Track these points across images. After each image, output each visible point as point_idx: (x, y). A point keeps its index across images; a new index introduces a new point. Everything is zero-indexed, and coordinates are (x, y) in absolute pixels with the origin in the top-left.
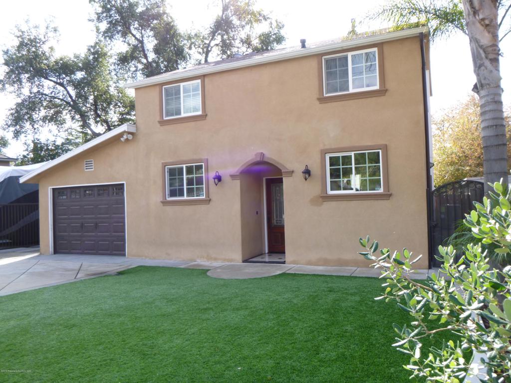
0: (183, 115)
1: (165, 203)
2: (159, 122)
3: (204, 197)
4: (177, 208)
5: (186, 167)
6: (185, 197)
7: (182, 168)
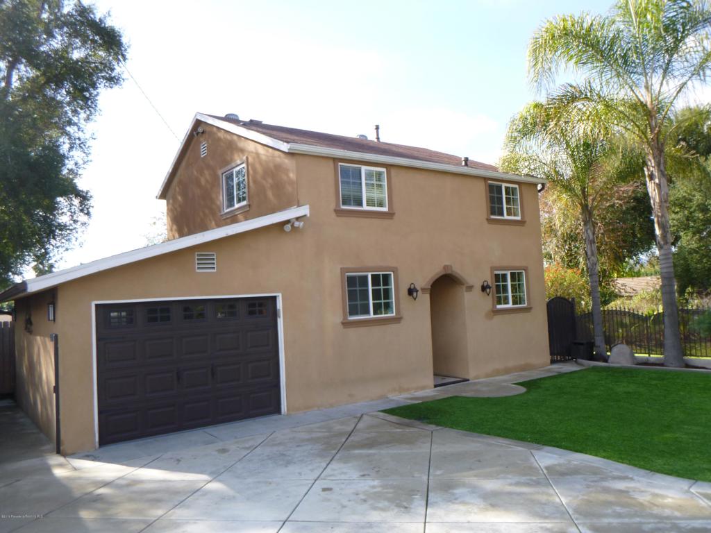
0: (365, 207)
1: (346, 324)
2: (335, 211)
3: (394, 314)
4: (362, 330)
5: (372, 275)
6: (372, 316)
7: (366, 277)
